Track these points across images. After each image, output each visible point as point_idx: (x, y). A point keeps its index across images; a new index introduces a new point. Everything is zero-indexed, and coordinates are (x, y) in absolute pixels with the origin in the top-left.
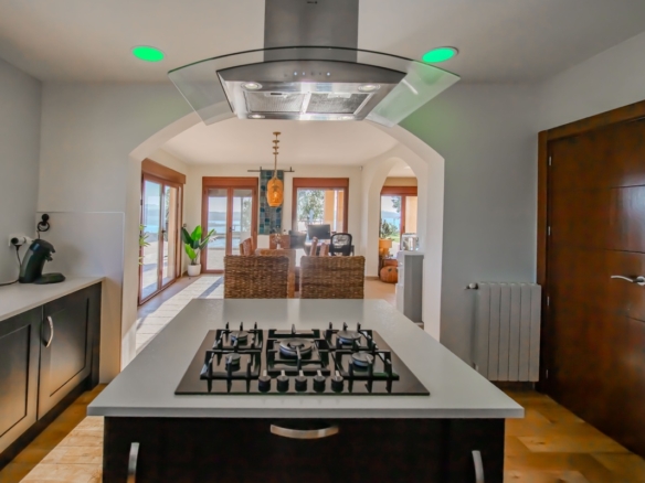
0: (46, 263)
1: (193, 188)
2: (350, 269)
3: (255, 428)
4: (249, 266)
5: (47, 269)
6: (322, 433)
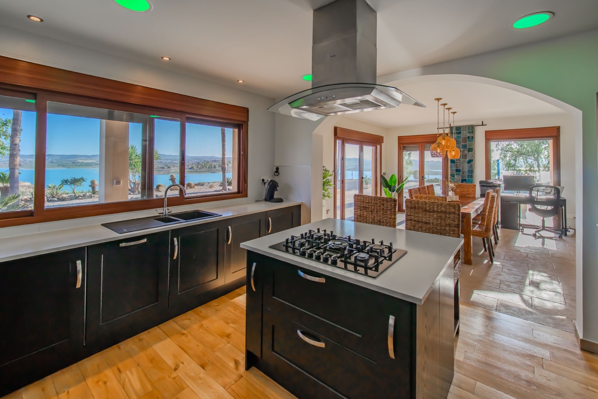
0: (276, 192)
1: (390, 146)
2: (445, 212)
3: (294, 268)
4: (369, 203)
5: (276, 195)
6: (316, 279)
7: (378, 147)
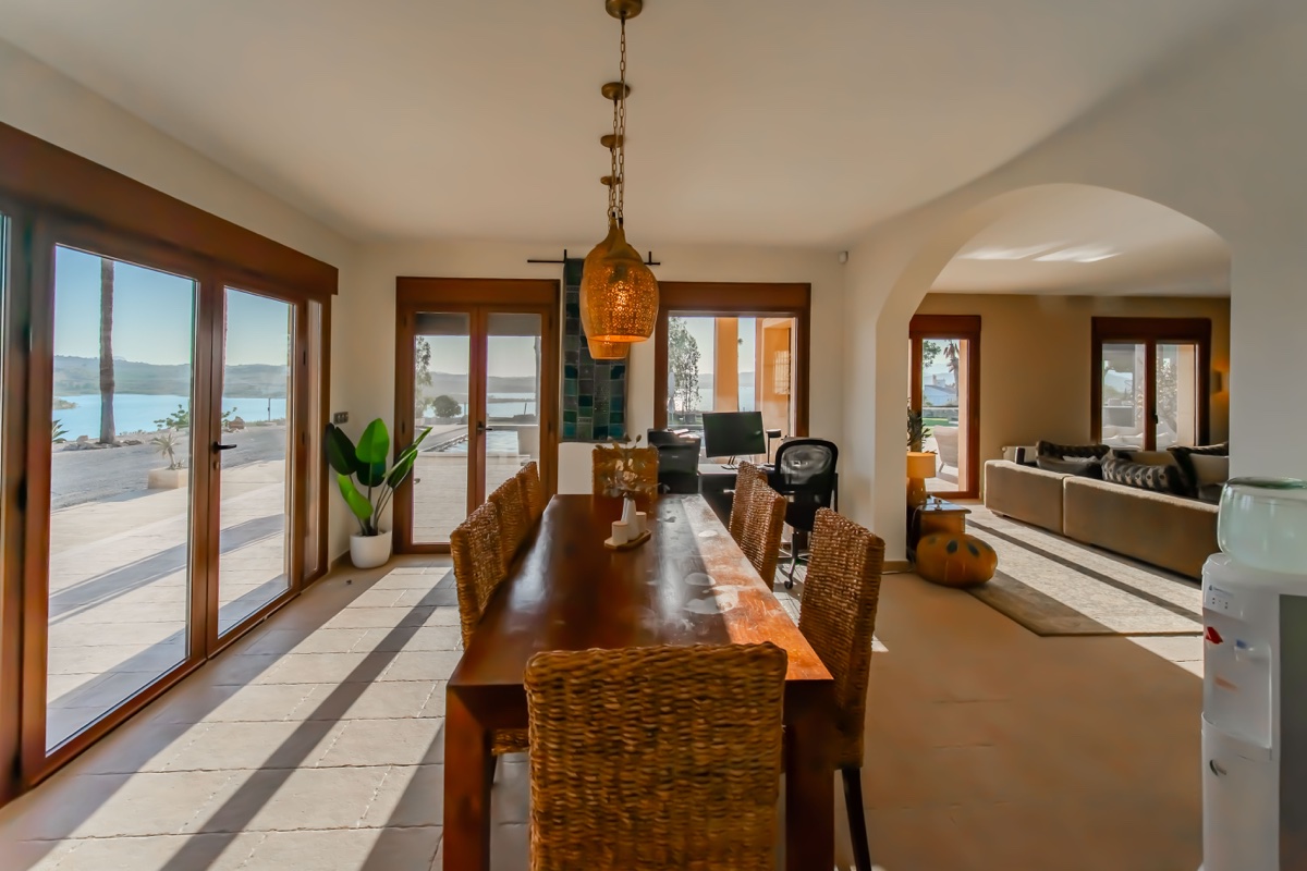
7: (315, 308)
